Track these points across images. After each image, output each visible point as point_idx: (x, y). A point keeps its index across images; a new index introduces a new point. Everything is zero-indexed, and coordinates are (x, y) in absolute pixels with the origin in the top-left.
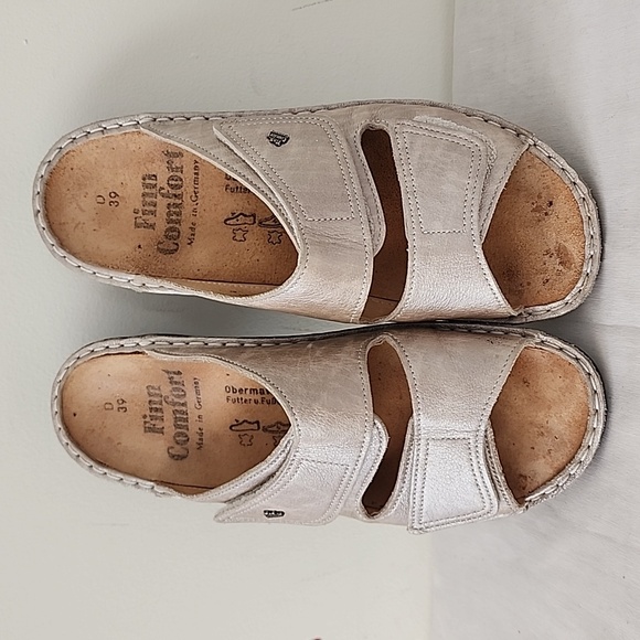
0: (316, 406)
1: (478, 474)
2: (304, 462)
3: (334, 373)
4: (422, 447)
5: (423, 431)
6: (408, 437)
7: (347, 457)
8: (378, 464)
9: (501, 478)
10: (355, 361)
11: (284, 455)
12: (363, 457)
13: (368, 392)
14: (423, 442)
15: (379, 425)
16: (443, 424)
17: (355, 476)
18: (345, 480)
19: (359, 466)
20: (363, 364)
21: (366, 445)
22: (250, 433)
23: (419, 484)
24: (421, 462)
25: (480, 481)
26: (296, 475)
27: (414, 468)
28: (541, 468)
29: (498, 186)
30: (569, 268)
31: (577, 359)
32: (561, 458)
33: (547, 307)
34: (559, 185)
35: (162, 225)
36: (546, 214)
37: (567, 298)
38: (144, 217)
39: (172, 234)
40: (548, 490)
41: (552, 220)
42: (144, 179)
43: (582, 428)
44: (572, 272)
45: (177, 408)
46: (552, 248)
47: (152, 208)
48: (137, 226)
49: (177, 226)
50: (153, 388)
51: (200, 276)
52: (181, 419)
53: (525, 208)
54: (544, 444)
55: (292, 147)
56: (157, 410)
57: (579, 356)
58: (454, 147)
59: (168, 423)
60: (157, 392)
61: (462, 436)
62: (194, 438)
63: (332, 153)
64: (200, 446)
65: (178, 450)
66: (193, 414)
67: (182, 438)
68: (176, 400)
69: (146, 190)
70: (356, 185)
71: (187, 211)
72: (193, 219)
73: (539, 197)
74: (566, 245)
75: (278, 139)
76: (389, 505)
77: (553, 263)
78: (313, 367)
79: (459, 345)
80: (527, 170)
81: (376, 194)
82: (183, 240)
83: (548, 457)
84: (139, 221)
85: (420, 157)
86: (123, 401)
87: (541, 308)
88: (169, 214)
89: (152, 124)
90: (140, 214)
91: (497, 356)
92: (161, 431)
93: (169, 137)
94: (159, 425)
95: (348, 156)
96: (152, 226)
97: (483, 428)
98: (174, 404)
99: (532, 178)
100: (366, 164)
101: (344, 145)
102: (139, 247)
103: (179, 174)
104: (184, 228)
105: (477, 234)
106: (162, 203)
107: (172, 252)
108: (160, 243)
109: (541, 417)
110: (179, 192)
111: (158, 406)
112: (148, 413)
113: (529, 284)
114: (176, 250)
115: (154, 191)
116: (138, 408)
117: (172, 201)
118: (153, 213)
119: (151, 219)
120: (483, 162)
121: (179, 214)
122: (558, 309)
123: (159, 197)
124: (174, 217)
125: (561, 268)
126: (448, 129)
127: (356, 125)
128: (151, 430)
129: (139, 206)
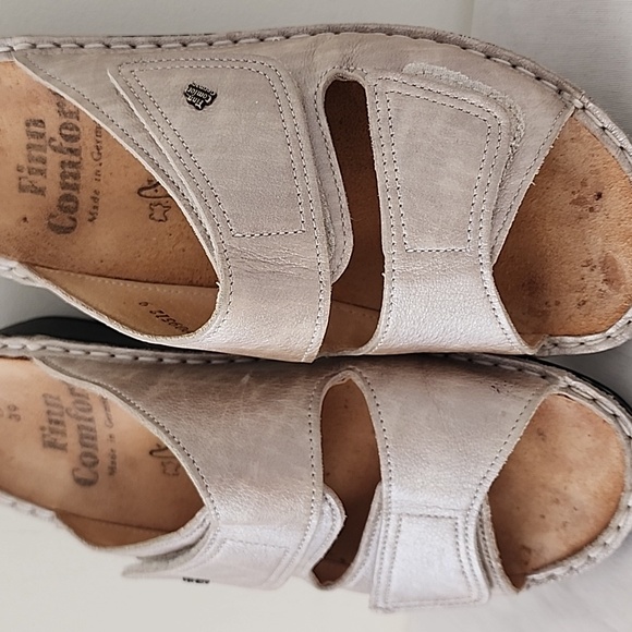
1: (465, 561)
2: (229, 542)
4: (393, 523)
5: (393, 505)
6: (374, 506)
7: (286, 540)
9: (497, 565)
12: (308, 540)
13: (317, 462)
14: (394, 517)
15: (331, 500)
16: (422, 498)
23: (386, 563)
24: (390, 540)
25: (467, 568)
27: (381, 545)
28: (550, 542)
29: (523, 181)
30: (617, 290)
31: (615, 416)
32: (578, 535)
33: (580, 339)
34: (614, 171)
35: (54, 191)
36: (591, 210)
37: (610, 331)
38: (32, 177)
39: (68, 204)
40: (558, 571)
41: (599, 218)
42: (28, 125)
43: (613, 504)
44: (620, 297)
45: (82, 423)
46: (594, 257)
47: (40, 166)
48: (22, 189)
49: (74, 193)
50: (51, 397)
51: (103, 271)
52: (87, 438)
53: (560, 198)
54: (558, 514)
55: (219, 112)
56: (57, 422)
57: (618, 413)
58: (462, 118)
59: (72, 439)
60: (57, 402)
61: (447, 514)
62: (105, 461)
63: (278, 125)
64: (112, 471)
65: (84, 473)
66: (102, 433)
67: (89, 459)
68: (81, 414)
69: (33, 141)
70: (311, 179)
71: (87, 173)
72: (95, 185)
73: (584, 184)
74: (616, 256)
75: (200, 98)
77: (595, 279)
78: (244, 419)
79: (454, 392)
80: (570, 144)
81: (342, 188)
82: (83, 214)
83: (562, 531)
84: (25, 182)
85: (410, 134)
86: (15, 408)
87: (570, 339)
88: (63, 176)
90: (25, 173)
91: (504, 414)
92: (63, 448)
94: (61, 441)
95: (302, 129)
96: (41, 191)
97: (476, 507)
98: (79, 418)
99: (576, 155)
100: (329, 139)
101: (298, 111)
102: (25, 219)
103: (74, 121)
104: (84, 197)
105: (485, 253)
106: (53, 159)
107: (68, 230)
108: (52, 216)
109: (557, 479)
110: (75, 146)
111: (58, 418)
112: (46, 424)
113: (557, 303)
114: (73, 228)
115: (42, 142)
116: (34, 414)
117: (67, 157)
118: (42, 172)
119: (39, 181)
120: (503, 145)
121: (76, 176)
122: (596, 344)
123: (50, 151)
124: (70, 181)
125: (605, 287)
126: (456, 86)
127: (319, 73)
128: (52, 445)
129: (23, 162)
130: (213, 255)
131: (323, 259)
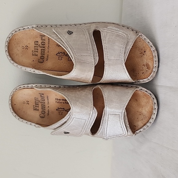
0: (78, 103)
1: (122, 124)
2: (74, 118)
3: (83, 95)
4: (107, 116)
5: (107, 112)
6: (103, 113)
7: (86, 117)
8: (95, 120)
9: (128, 126)
10: (89, 92)
11: (69, 116)
12: (90, 118)
13: (92, 100)
14: (107, 115)
15: (95, 109)
16: (113, 110)
17: (88, 123)
18: (86, 124)
19: (89, 120)
20: (91, 93)
21: (91, 114)
22: (62, 111)
23: (106, 126)
24: (107, 120)
25: (122, 126)
26: (72, 122)
28: (140, 124)
29: (130, 47)
30: (149, 70)
31: (150, 94)
32: (145, 121)
33: (143, 80)
34: (147, 47)
35: (39, 55)
36: (144, 54)
37: (149, 78)
38: (35, 53)
39: (42, 57)
40: (141, 130)
41: (145, 56)
42: (35, 42)
43: (151, 113)
44: (150, 71)
45: (42, 104)
46: (145, 64)
47: (37, 50)
48: (33, 55)
49: (44, 55)
50: (36, 98)
51: (49, 69)
52: (43, 107)
53: (138, 53)
54: (141, 117)
55: (74, 35)
56: (37, 104)
57: (151, 93)
58: (118, 36)
59: (40, 108)
60: (37, 99)
61: (118, 113)
62: (47, 112)
63: (85, 37)
64: (48, 114)
65: (42, 115)
66: (47, 106)
67: (43, 112)
68: (42, 102)
69: (35, 45)
70: (91, 46)
71: (46, 51)
72: (48, 54)
73: (142, 50)
74: (149, 63)
75: (70, 33)
76: (98, 132)
77: (145, 68)
78: (78, 93)
79: (118, 89)
80: (139, 42)
81: (96, 49)
82: (45, 59)
83: (142, 121)
84: (34, 54)
85: (109, 39)
86: (28, 102)
87: (141, 80)
88: (41, 52)
89: (37, 27)
90: (34, 52)
91: (128, 92)
92: (38, 110)
93: (41, 31)
94: (37, 108)
95: (89, 38)
96: (37, 55)
97: (123, 112)
98: (42, 103)
99: (140, 44)
100: (94, 40)
101: (88, 35)
102: (33, 61)
103: (44, 41)
104: (45, 56)
105: (123, 60)
106: (40, 49)
107: (42, 62)
108: (39, 60)
109: (140, 110)
110: (44, 46)
111: (37, 103)
112: (35, 105)
113: (138, 74)
114: (43, 62)
115: (37, 46)
116: (32, 104)
117: (42, 48)
118: (37, 52)
119: (37, 53)
120: (126, 40)
121: (44, 52)
122: (146, 81)
123: (39, 47)
124: (43, 53)
125: (147, 69)
126: (117, 31)
127: (92, 29)
128: (35, 110)
129: (33, 50)
130: (73, 59)
131: (93, 60)
